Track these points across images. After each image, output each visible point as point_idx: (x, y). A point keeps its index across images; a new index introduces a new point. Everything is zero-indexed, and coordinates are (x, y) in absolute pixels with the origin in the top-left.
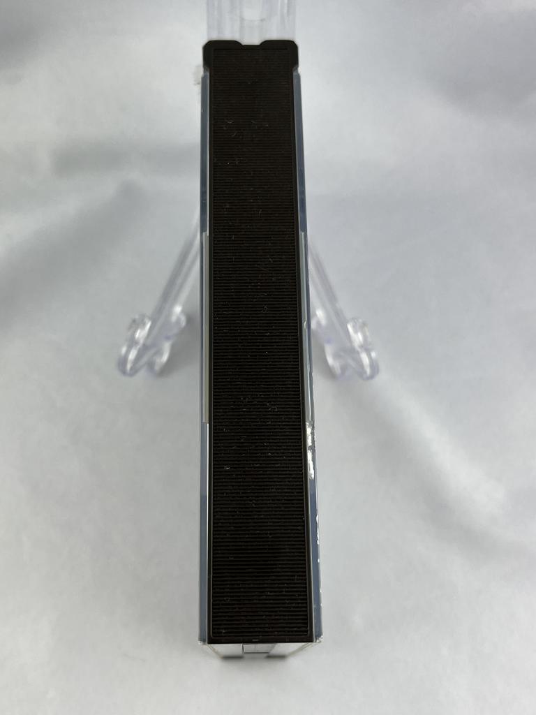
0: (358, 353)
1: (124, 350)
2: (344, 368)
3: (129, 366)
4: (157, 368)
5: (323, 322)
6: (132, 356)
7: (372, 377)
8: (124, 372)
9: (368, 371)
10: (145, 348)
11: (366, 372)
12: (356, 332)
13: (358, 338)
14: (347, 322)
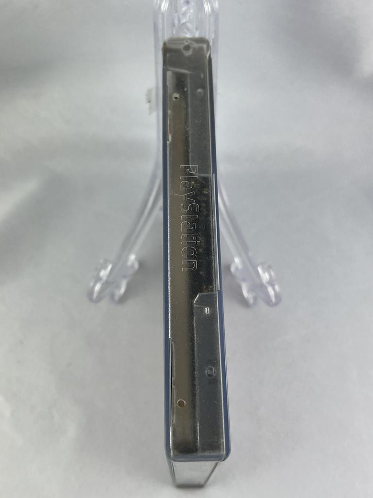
0: (266, 287)
1: (92, 284)
2: (255, 299)
3: (95, 295)
4: (117, 298)
5: (240, 267)
6: (98, 287)
7: (276, 304)
8: (91, 299)
9: (273, 299)
10: (107, 284)
11: (272, 301)
12: (264, 272)
13: (265, 277)
14: (258, 266)
